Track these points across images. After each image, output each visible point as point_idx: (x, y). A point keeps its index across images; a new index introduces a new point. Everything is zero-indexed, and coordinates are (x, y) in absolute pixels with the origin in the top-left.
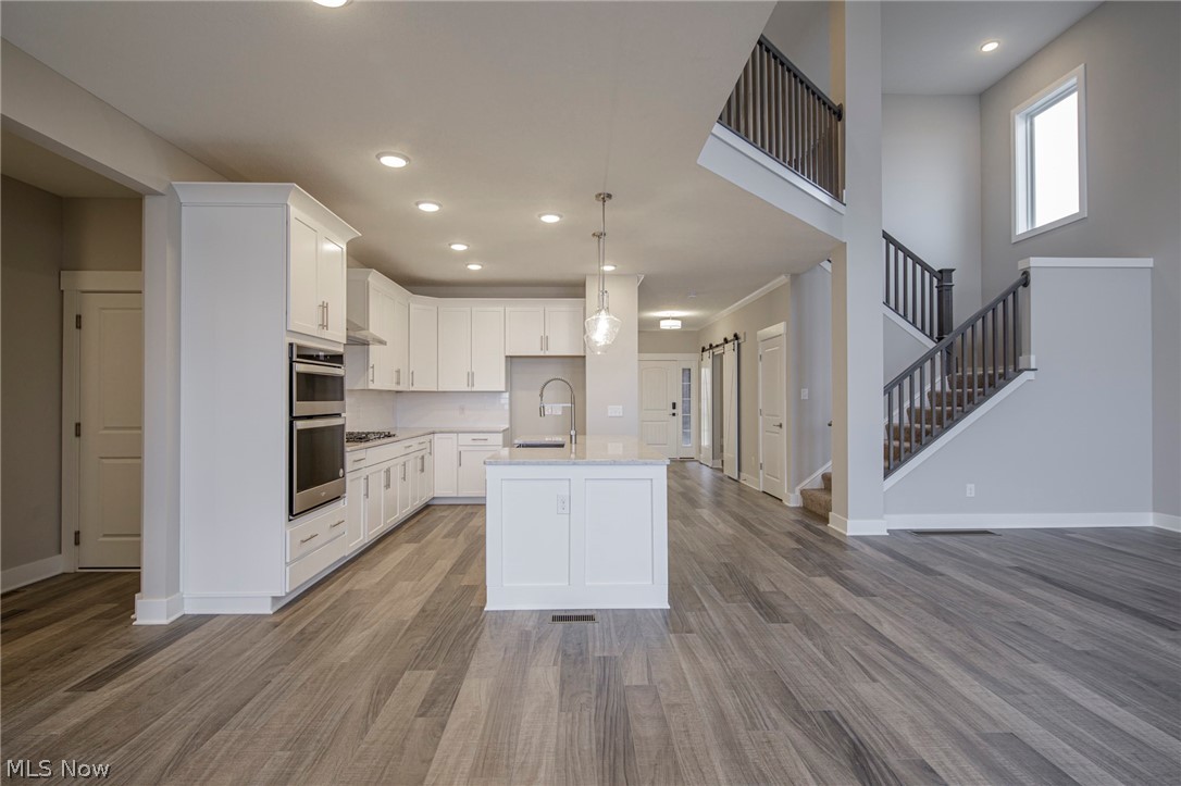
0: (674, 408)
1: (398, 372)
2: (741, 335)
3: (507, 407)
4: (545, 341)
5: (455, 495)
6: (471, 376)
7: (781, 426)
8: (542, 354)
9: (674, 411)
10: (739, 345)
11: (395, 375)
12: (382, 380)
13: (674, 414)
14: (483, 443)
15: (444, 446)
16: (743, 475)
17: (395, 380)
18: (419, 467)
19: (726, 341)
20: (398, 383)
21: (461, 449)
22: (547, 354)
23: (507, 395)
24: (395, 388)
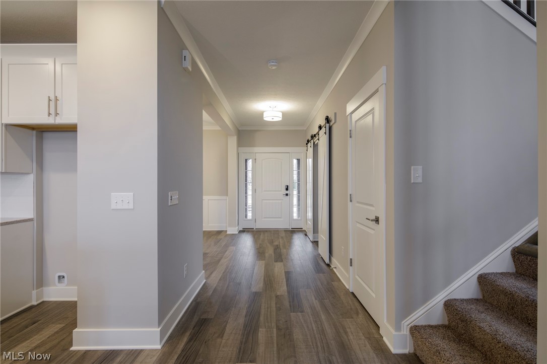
0: (287, 189)
2: (332, 117)
7: (377, 220)
8: (51, 121)
9: (287, 192)
10: (330, 128)
13: (287, 195)
16: (333, 259)
19: (320, 128)
22: (58, 121)
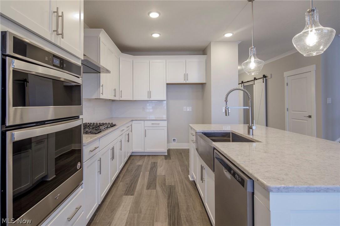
1: (115, 90)
2: (269, 76)
3: (165, 108)
4: (186, 76)
5: (143, 151)
6: (149, 93)
7: (310, 117)
8: (185, 82)
11: (113, 91)
12: (107, 94)
14: (157, 125)
15: (138, 127)
17: (113, 94)
18: (127, 139)
19: (255, 79)
20: (115, 96)
21: (146, 128)
22: (187, 82)
23: (165, 102)
24: (113, 98)
